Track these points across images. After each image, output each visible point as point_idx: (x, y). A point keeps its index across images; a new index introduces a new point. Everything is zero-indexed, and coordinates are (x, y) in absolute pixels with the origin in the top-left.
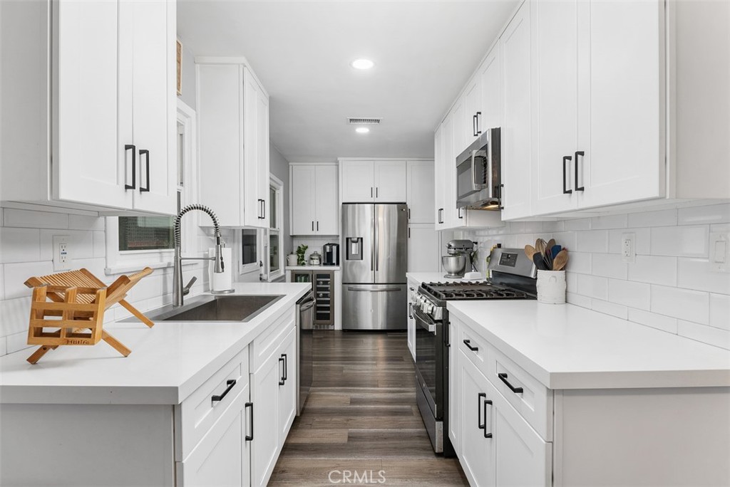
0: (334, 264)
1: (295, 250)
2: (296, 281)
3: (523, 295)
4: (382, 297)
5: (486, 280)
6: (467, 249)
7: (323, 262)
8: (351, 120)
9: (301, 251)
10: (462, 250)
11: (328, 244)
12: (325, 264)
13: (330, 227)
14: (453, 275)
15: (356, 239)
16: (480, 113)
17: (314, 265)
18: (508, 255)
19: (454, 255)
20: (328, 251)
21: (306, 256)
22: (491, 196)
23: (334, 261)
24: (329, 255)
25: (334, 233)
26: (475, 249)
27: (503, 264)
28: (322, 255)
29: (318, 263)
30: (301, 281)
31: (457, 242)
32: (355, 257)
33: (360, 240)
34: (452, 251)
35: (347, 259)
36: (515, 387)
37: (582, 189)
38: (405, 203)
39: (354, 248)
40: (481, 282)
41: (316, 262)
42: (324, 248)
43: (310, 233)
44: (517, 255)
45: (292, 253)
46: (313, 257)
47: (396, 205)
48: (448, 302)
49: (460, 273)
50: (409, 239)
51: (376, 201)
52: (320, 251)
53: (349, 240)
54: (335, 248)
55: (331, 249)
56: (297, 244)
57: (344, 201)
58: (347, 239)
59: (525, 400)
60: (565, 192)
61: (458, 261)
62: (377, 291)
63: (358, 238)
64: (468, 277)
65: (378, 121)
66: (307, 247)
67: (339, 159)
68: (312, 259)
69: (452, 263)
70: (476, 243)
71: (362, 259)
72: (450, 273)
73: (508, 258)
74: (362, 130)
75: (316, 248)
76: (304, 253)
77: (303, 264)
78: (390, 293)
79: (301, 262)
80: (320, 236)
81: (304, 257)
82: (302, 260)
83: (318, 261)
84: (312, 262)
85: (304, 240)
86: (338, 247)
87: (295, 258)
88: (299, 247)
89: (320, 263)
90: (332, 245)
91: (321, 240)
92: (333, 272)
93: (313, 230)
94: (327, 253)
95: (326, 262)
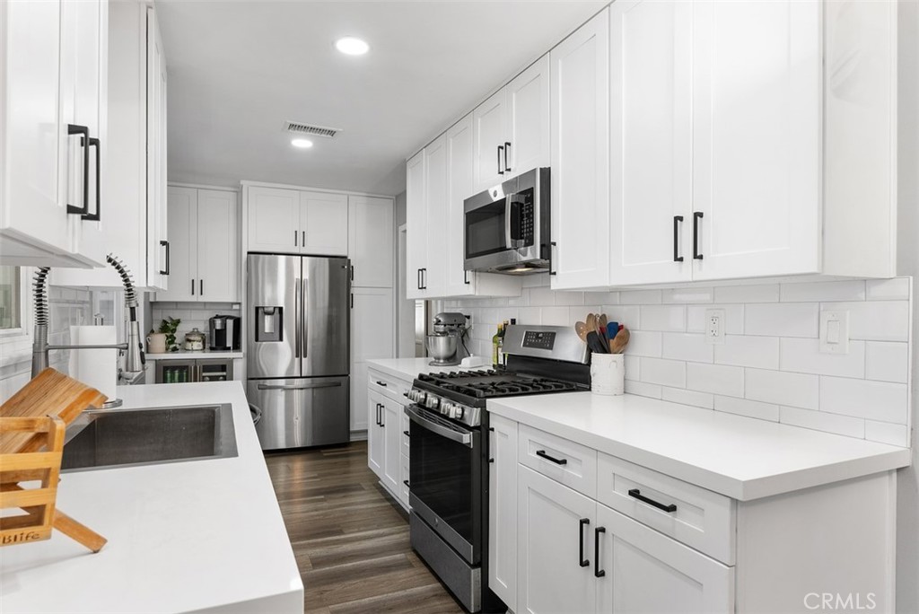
0: (229, 349)
1: (156, 327)
2: (165, 381)
3: (572, 386)
4: (299, 398)
5: (492, 369)
6: (459, 325)
7: (208, 346)
8: (292, 126)
9: (168, 328)
10: (453, 328)
11: (217, 317)
12: (212, 349)
13: (223, 289)
14: (442, 361)
15: (271, 309)
16: (509, 144)
17: (193, 350)
18: (538, 334)
19: (444, 334)
20: (218, 327)
21: (179, 336)
22: (538, 257)
23: (229, 343)
24: (221, 335)
25: (231, 299)
26: (467, 326)
27: (529, 346)
28: (207, 334)
29: (201, 348)
30: (172, 381)
31: (447, 315)
32: (269, 337)
33: (277, 310)
34: (441, 328)
35: (257, 340)
36: (667, 505)
37: (701, 257)
38: (345, 257)
39: (268, 324)
40: (485, 369)
41: (197, 345)
42: (212, 322)
43: (188, 298)
44: (555, 334)
45: (152, 332)
46: (192, 338)
47: (327, 259)
48: (488, 400)
49: (452, 359)
50: (351, 309)
51: (302, 252)
52: (203, 327)
53: (260, 311)
54: (230, 323)
55: (224, 325)
56: (160, 316)
57: (251, 250)
58: (257, 309)
59: (683, 521)
60: (676, 259)
61: (449, 342)
62: (293, 389)
63: (275, 308)
64: (466, 365)
65: (332, 133)
66: (179, 321)
67: (242, 182)
68: (189, 341)
69: (441, 345)
70: (468, 317)
71: (281, 339)
72: (439, 359)
73: (537, 337)
74: (302, 143)
75: (196, 322)
76: (174, 331)
77: (175, 350)
78: (315, 390)
79: (172, 346)
80: (205, 303)
81: (175, 338)
82: (172, 342)
83: (201, 343)
84: (189, 345)
85: (173, 309)
86: (237, 322)
87: (160, 340)
88: (165, 322)
89: (204, 348)
90: (224, 318)
91: (205, 309)
92: (231, 361)
93: (193, 294)
94: (216, 330)
95: (214, 345)
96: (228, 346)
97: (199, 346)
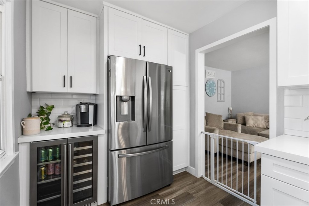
0: (91, 125)
1: (34, 111)
7: (76, 124)
9: (44, 112)
11: (81, 104)
15: (126, 98)
17: (64, 127)
20: (83, 111)
21: (53, 117)
23: (91, 122)
24: (84, 116)
29: (70, 126)
33: (131, 98)
41: (68, 124)
42: (78, 107)
45: (30, 116)
46: (63, 119)
51: (143, 60)
52: (71, 110)
54: (91, 108)
55: (88, 109)
56: (38, 103)
63: (129, 97)
66: (53, 107)
68: (61, 121)
75: (66, 108)
76: (49, 114)
79: (47, 126)
80: (72, 94)
81: (50, 120)
82: (47, 123)
83: (70, 123)
84: (61, 124)
85: (49, 98)
86: (96, 107)
87: (35, 123)
88: (42, 107)
89: (72, 125)
90: (87, 104)
91: (72, 99)
92: (96, 137)
93: (64, 86)
94: (82, 113)
95: (79, 123)
96: (90, 123)
97: (69, 124)
